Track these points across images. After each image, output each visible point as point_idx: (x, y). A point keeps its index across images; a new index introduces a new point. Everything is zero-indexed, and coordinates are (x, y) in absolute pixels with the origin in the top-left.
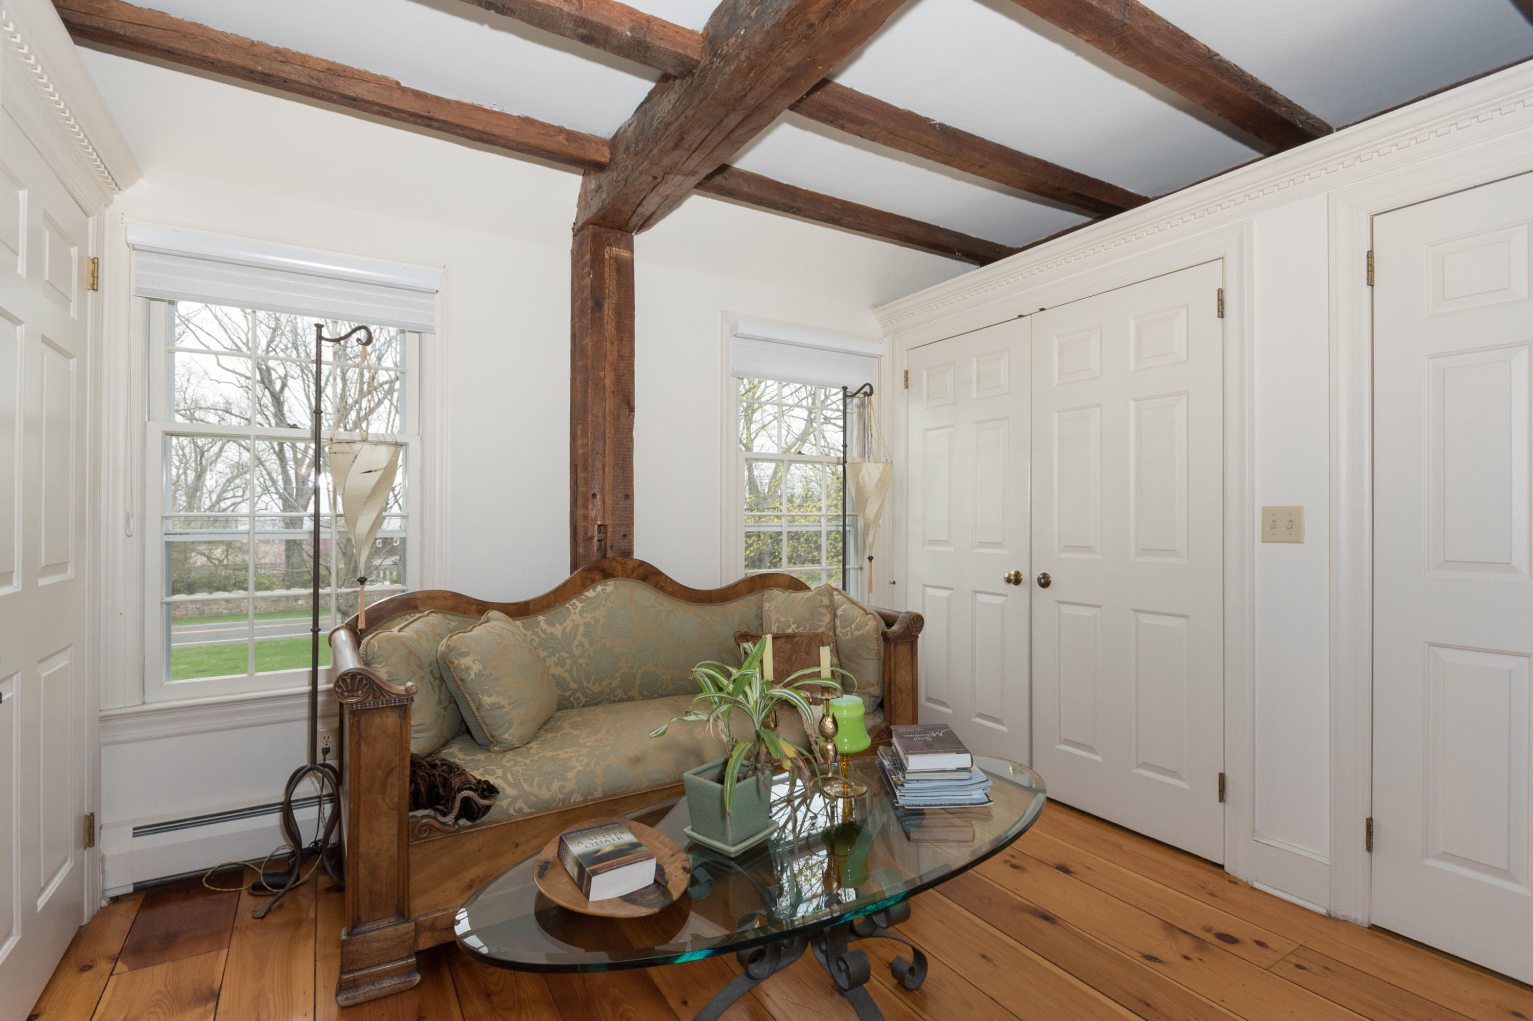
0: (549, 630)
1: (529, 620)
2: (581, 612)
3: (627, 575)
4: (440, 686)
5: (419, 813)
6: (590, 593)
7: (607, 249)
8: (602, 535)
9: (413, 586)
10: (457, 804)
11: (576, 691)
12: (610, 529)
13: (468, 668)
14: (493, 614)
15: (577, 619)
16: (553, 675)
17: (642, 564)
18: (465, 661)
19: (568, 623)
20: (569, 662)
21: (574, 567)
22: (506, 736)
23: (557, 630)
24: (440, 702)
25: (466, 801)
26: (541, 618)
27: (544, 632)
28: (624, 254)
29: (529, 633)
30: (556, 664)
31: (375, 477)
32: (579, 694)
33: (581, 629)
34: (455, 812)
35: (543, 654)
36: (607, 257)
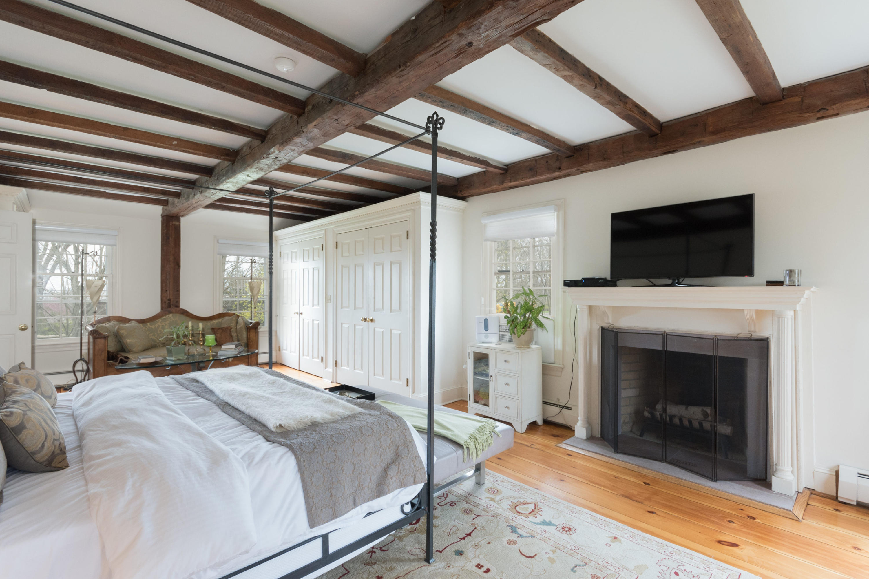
0: (151, 327)
1: (144, 324)
2: (161, 322)
3: (176, 312)
4: (116, 338)
5: (109, 362)
6: (164, 317)
7: (171, 222)
8: (169, 302)
9: (109, 314)
10: (119, 360)
11: (158, 343)
12: (172, 300)
13: (123, 333)
14: (133, 322)
15: (160, 324)
16: (152, 339)
17: (182, 309)
18: (122, 332)
19: (157, 325)
20: (156, 335)
21: (162, 309)
22: (134, 350)
23: (153, 327)
24: (116, 341)
25: (121, 359)
26: (148, 324)
27: (149, 327)
28: (177, 223)
29: (144, 327)
30: (152, 336)
31: (98, 288)
32: (159, 344)
33: (161, 327)
34: (118, 362)
35: (148, 333)
36: (171, 224)
